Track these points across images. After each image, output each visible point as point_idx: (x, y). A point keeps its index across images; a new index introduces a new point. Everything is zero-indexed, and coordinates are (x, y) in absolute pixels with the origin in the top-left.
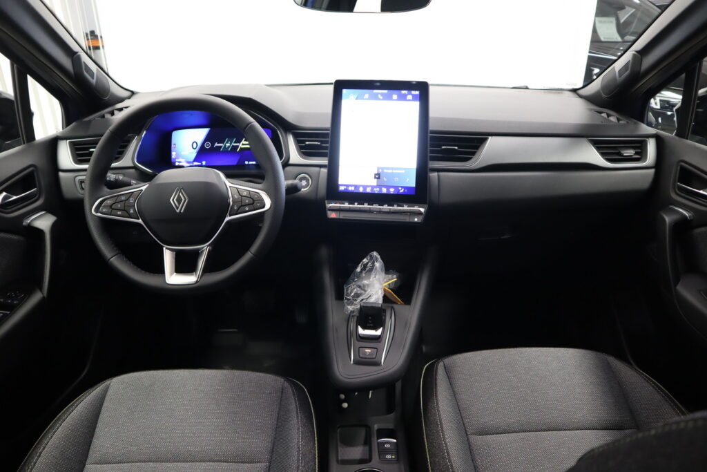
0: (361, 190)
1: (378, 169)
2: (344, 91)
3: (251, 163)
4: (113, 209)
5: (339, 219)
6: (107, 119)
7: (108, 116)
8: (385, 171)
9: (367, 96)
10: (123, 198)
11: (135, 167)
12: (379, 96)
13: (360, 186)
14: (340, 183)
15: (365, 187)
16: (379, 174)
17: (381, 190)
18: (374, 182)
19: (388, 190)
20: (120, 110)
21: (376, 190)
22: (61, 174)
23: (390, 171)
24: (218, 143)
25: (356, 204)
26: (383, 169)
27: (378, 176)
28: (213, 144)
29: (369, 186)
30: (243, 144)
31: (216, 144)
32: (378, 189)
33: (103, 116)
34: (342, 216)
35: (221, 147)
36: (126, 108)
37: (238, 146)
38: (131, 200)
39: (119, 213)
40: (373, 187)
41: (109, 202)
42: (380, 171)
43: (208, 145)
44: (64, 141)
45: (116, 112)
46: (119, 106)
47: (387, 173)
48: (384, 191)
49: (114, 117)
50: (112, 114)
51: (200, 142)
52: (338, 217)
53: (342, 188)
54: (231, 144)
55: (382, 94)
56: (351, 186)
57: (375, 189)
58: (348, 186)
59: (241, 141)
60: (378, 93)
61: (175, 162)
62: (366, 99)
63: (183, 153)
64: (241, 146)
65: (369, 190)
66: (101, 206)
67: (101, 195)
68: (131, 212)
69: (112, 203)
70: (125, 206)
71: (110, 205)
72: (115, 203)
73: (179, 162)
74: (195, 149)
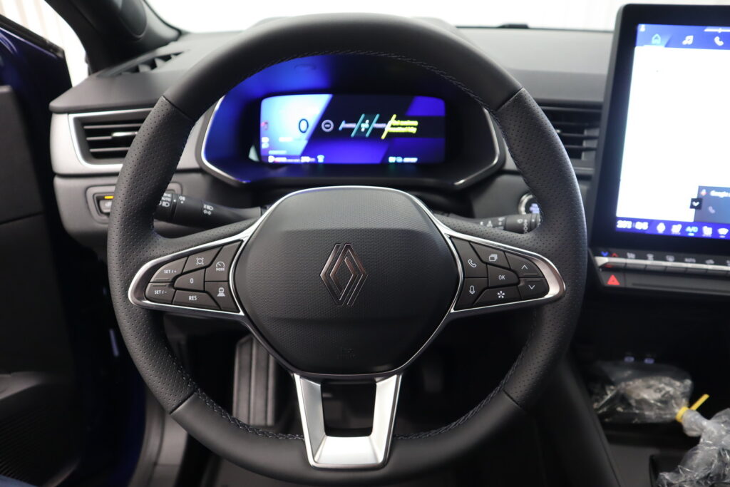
0: (661, 229)
1: (701, 188)
2: (642, 28)
3: (407, 160)
4: (177, 289)
5: (626, 289)
6: (144, 74)
7: (145, 69)
8: (713, 193)
9: (689, 40)
10: (200, 261)
11: (201, 170)
12: (717, 40)
13: (658, 222)
14: (619, 214)
15: (669, 224)
16: (699, 200)
17: (700, 231)
18: (690, 216)
19: (715, 232)
20: (167, 58)
21: (692, 231)
22: (58, 182)
23: (722, 195)
24: (346, 123)
25: (650, 256)
26: (709, 189)
27: (699, 204)
28: (337, 125)
29: (676, 223)
30: (392, 126)
31: (343, 125)
32: (695, 229)
33: (136, 70)
34: (631, 282)
35: (352, 130)
36: (177, 54)
37: (382, 130)
38: (220, 267)
39: (192, 298)
40: (685, 225)
41: (167, 272)
42: (704, 193)
43: (328, 126)
44: (65, 116)
45: (159, 62)
46: (163, 51)
47: (717, 198)
48: (708, 232)
49: (155, 71)
50: (153, 65)
51: (313, 121)
52: (623, 286)
53: (621, 225)
54: (370, 124)
55: (722, 36)
56: (642, 221)
57: (689, 229)
58: (634, 221)
59: (390, 119)
60: (716, 34)
61: (267, 157)
62: (687, 46)
63: (282, 140)
64: (388, 128)
65: (676, 230)
66: (149, 282)
67: (147, 254)
68: (221, 294)
69: (175, 275)
70: (204, 282)
71: (170, 280)
72: (182, 274)
73: (276, 156)
74: (304, 132)
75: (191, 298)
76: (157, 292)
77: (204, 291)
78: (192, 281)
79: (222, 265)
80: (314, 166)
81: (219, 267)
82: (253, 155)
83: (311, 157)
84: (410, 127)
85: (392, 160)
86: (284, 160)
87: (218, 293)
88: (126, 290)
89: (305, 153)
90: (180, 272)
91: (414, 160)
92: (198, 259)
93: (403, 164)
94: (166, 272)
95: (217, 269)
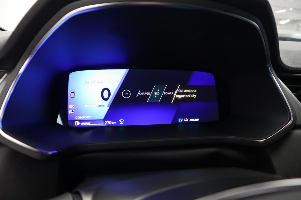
3: (192, 120)
24: (142, 91)
28: (134, 93)
31: (140, 93)
35: (147, 97)
37: (171, 97)
43: (127, 95)
51: (114, 89)
54: (161, 92)
59: (176, 88)
61: (74, 121)
63: (86, 107)
64: (175, 96)
73: (81, 121)
74: (106, 100)
80: (116, 128)
82: (59, 121)
83: (113, 121)
84: (192, 94)
85: (180, 120)
86: (89, 124)
89: (107, 118)
91: (197, 120)
93: (189, 123)
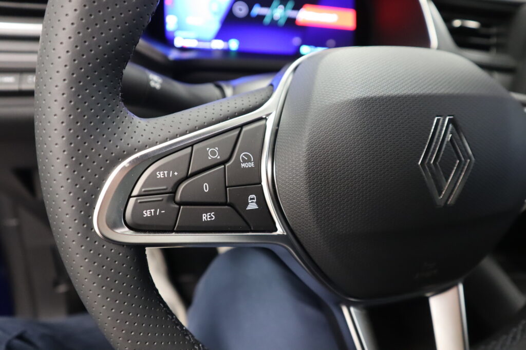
4: (180, 204)
10: (214, 153)
66: (130, 197)
67: (122, 145)
68: (252, 206)
69: (176, 180)
70: (226, 187)
71: (170, 190)
72: (187, 177)
75: (206, 217)
76: (147, 213)
77: (225, 204)
78: (206, 188)
79: (249, 158)
81: (245, 161)
87: (248, 204)
88: (89, 214)
90: (183, 175)
92: (209, 150)
94: (160, 175)
95: (243, 165)
